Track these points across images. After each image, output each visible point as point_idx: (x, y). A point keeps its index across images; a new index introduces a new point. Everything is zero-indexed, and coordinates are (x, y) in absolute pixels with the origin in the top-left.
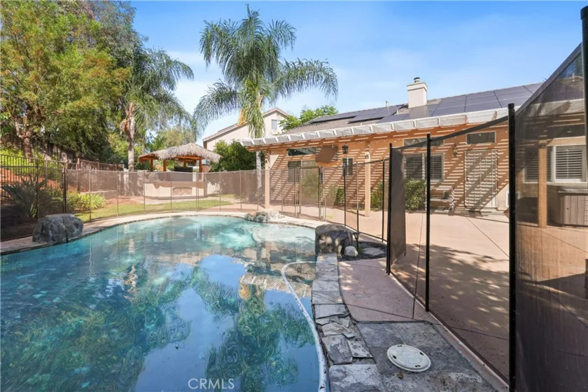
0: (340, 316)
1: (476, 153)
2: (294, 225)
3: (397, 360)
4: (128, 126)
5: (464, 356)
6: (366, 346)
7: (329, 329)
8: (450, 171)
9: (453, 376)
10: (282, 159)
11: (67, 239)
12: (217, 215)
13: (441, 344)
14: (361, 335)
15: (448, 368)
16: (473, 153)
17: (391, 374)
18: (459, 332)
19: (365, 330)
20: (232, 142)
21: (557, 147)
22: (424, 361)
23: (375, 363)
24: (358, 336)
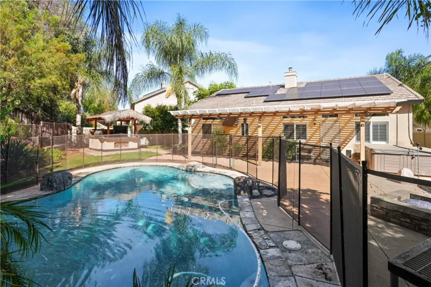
0: (259, 230)
1: (328, 124)
2: (213, 173)
3: (288, 246)
4: (77, 94)
5: (314, 243)
6: (273, 241)
7: (255, 235)
8: (312, 135)
9: (310, 251)
10: (198, 123)
11: (64, 188)
12: (156, 166)
13: (305, 239)
14: (270, 237)
15: (308, 248)
16: (325, 124)
17: (285, 251)
18: (313, 234)
19: (272, 235)
20: (157, 106)
21: (373, 122)
22: (298, 246)
23: (278, 248)
24: (269, 238)
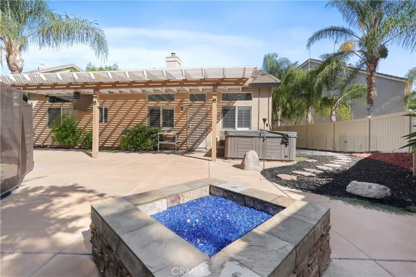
1: (195, 108)
8: (178, 121)
10: (42, 105)
16: (192, 107)
21: (238, 107)
